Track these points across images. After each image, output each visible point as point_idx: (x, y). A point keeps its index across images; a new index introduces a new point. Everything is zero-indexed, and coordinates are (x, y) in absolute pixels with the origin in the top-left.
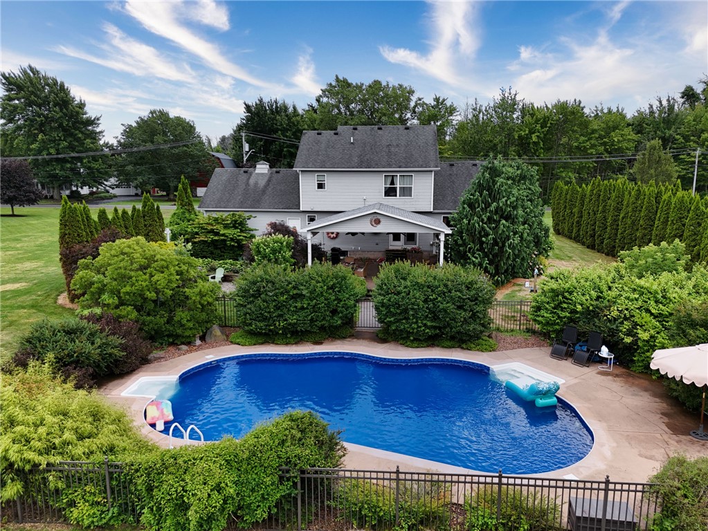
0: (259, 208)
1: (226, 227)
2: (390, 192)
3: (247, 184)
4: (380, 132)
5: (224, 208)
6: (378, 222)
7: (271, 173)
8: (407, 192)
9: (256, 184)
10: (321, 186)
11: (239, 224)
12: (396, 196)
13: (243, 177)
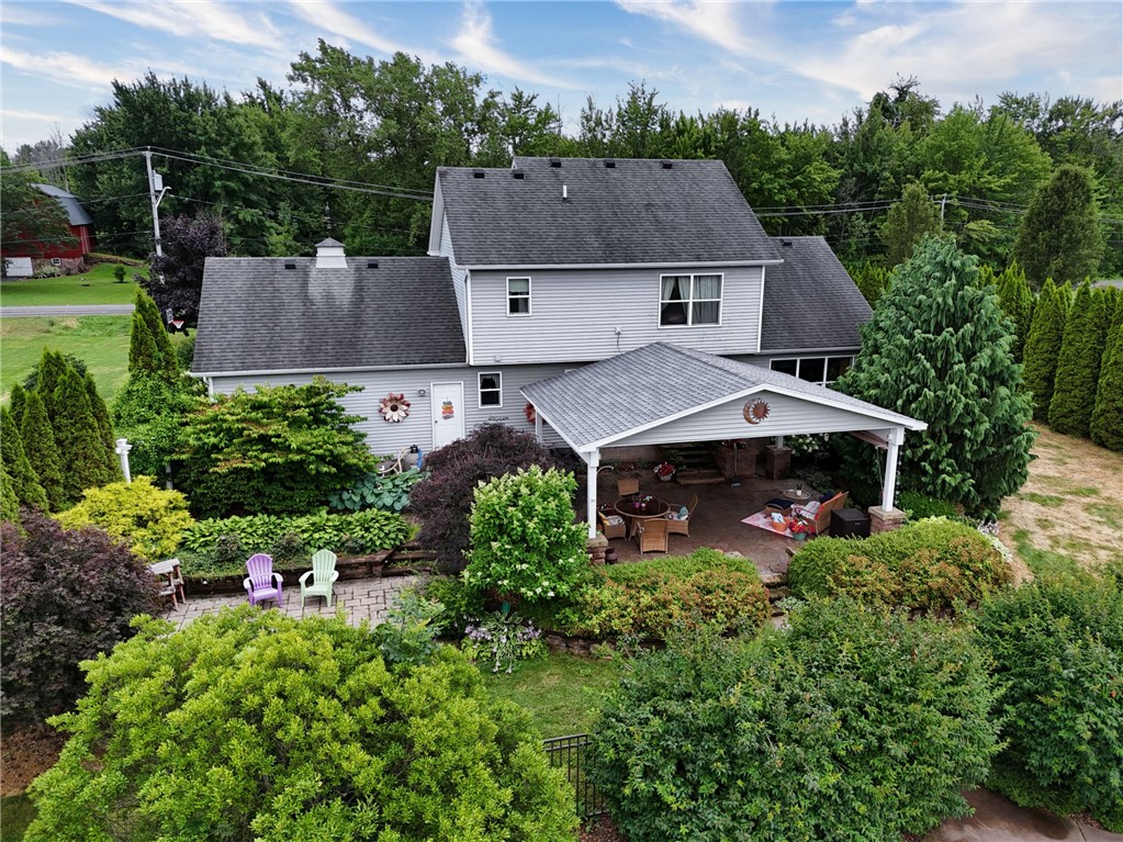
0: (360, 364)
1: (296, 424)
2: (673, 314)
3: (306, 299)
4: (614, 173)
5: (267, 367)
6: (761, 412)
7: (358, 269)
8: (708, 313)
9: (329, 297)
10: (517, 306)
11: (321, 411)
12: (685, 322)
13: (288, 281)
